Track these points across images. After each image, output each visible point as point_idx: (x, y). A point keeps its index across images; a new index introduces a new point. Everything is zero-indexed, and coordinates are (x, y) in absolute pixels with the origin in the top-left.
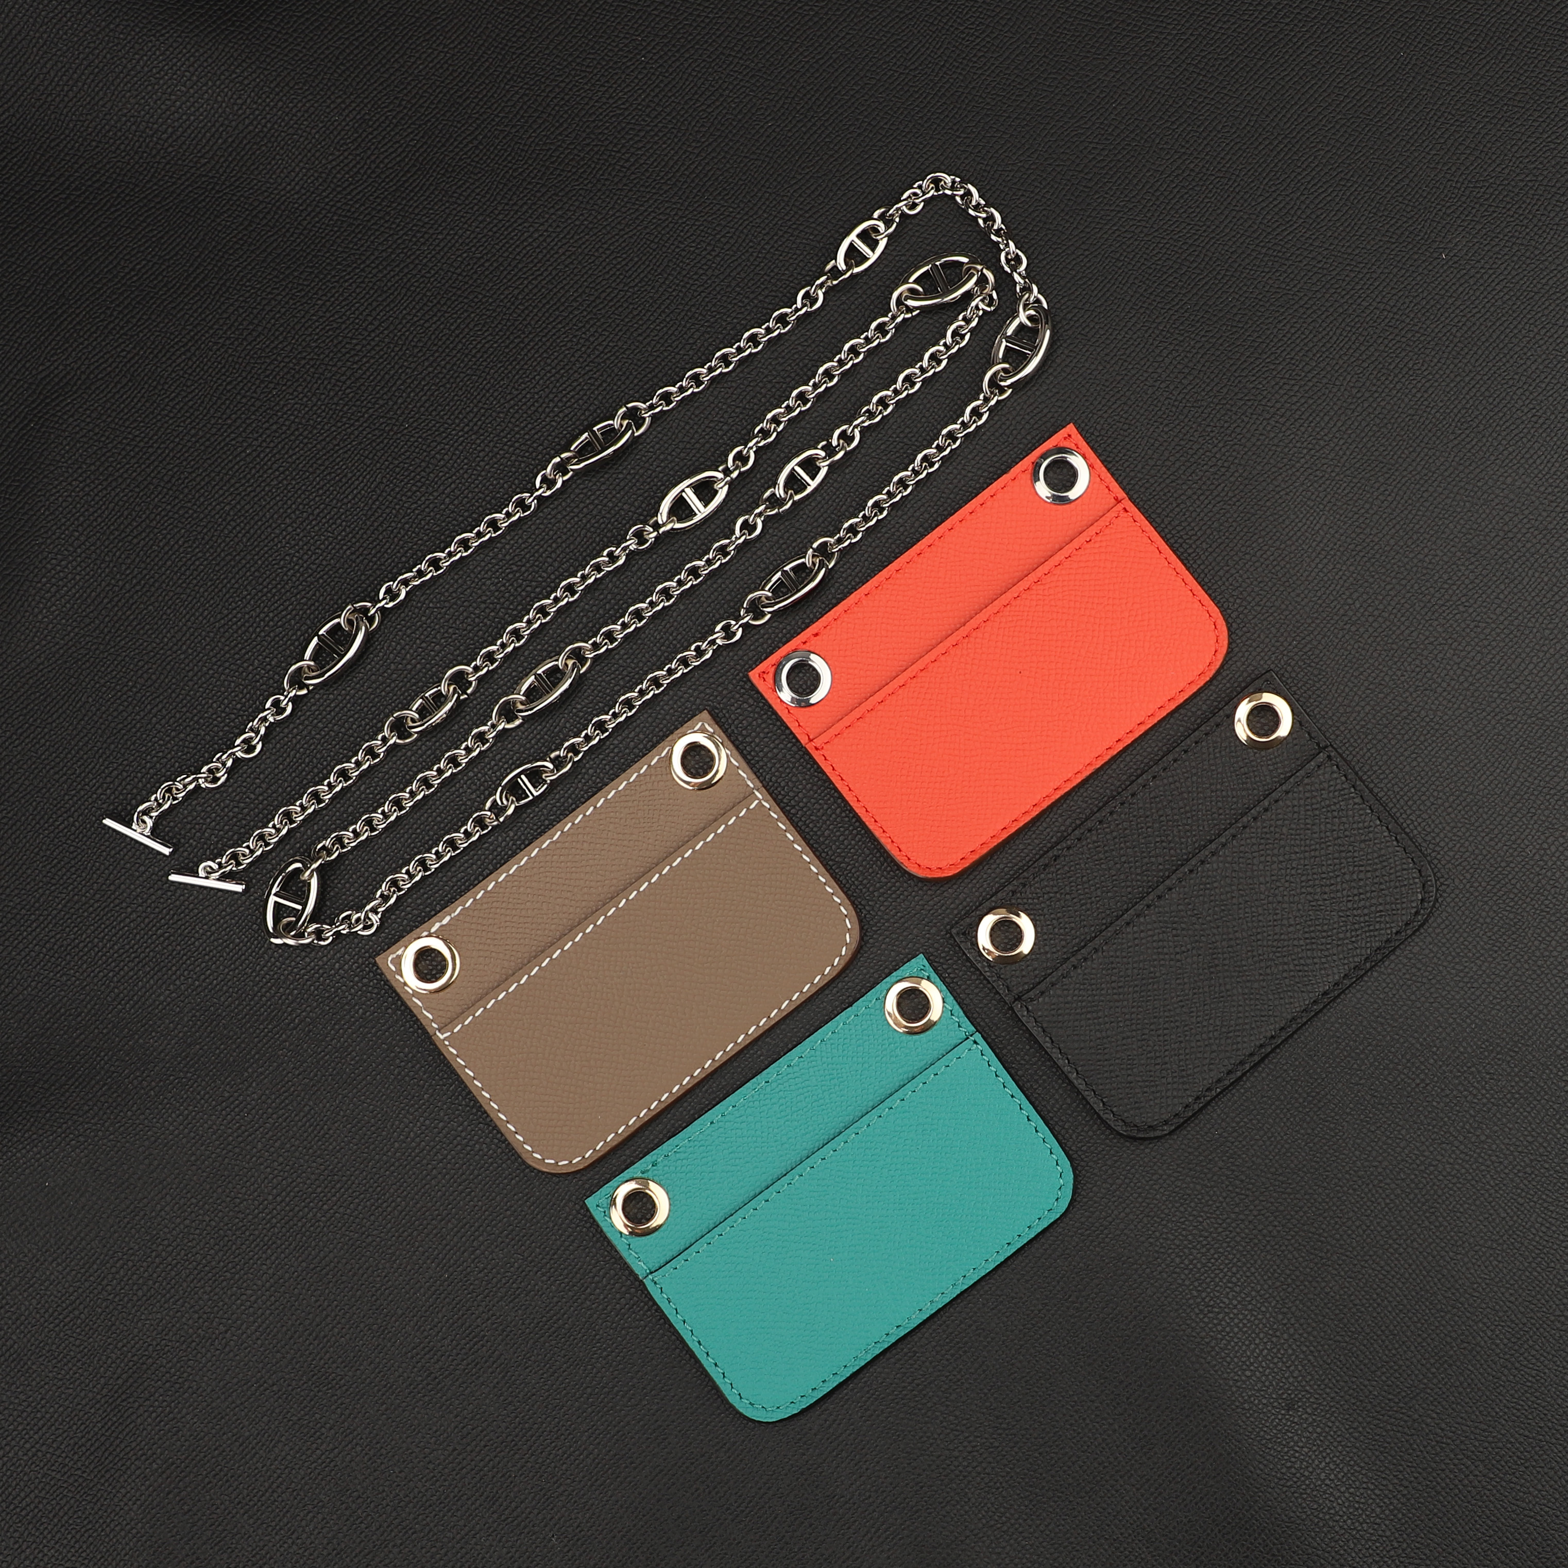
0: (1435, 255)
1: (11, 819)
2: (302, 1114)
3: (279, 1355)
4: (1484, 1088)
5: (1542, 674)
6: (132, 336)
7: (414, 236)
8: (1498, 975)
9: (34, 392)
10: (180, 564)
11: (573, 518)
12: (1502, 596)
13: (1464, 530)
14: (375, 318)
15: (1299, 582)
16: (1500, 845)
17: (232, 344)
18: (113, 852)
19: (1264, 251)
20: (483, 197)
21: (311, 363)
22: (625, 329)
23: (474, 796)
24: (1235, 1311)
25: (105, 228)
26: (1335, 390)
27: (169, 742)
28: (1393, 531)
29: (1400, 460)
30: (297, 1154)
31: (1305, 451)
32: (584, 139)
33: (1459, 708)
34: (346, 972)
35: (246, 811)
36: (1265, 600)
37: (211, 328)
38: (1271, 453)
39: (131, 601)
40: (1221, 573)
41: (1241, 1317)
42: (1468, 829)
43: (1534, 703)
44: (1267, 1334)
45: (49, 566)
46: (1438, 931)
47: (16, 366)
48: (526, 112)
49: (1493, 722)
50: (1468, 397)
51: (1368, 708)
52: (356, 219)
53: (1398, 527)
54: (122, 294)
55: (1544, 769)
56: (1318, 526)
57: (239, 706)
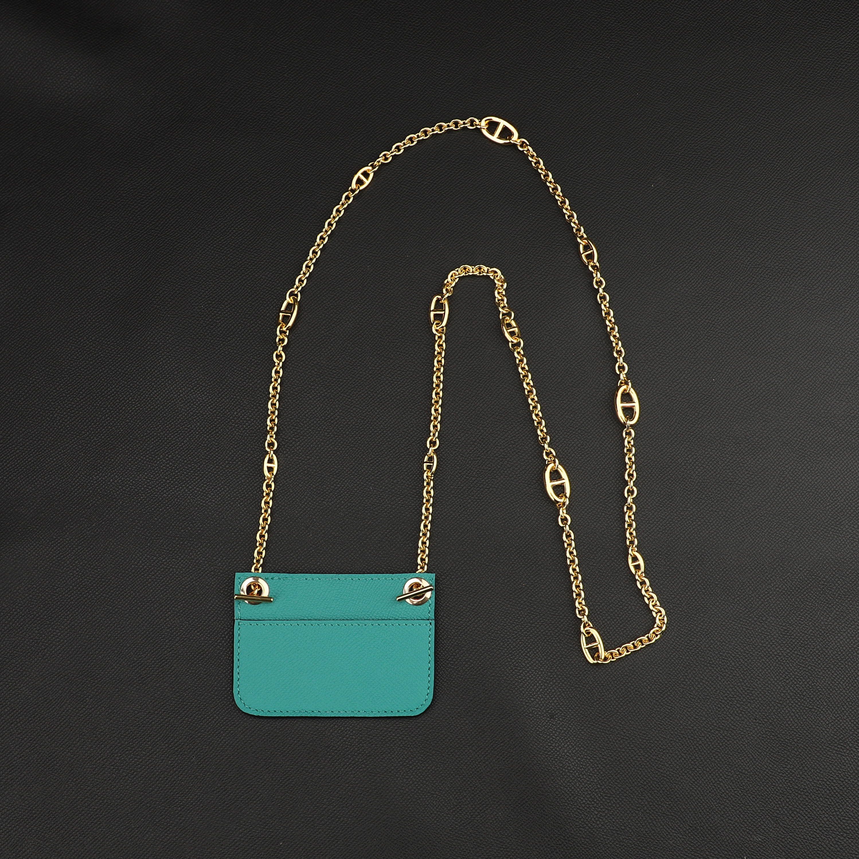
0: (649, 185)
2: (89, 549)
3: (69, 662)
4: (652, 571)
5: (689, 379)
7: (174, 149)
8: (662, 518)
10: (53, 291)
12: (672, 342)
13: (656, 311)
14: (153, 185)
15: (577, 330)
16: (665, 457)
17: (86, 192)
19: (569, 178)
20: (208, 133)
21: (122, 203)
22: (269, 196)
23: (182, 406)
24: (528, 670)
26: (599, 243)
27: (41, 372)
29: (628, 277)
30: (85, 567)
32: (257, 110)
34: (115, 483)
35: (75, 406)
36: (561, 337)
38: (567, 270)
39: (29, 307)
40: (541, 324)
41: (530, 672)
43: (685, 392)
44: (542, 681)
48: (231, 96)
49: (665, 400)
50: (661, 250)
52: (148, 140)
53: (625, 308)
55: (688, 423)
57: (75, 357)
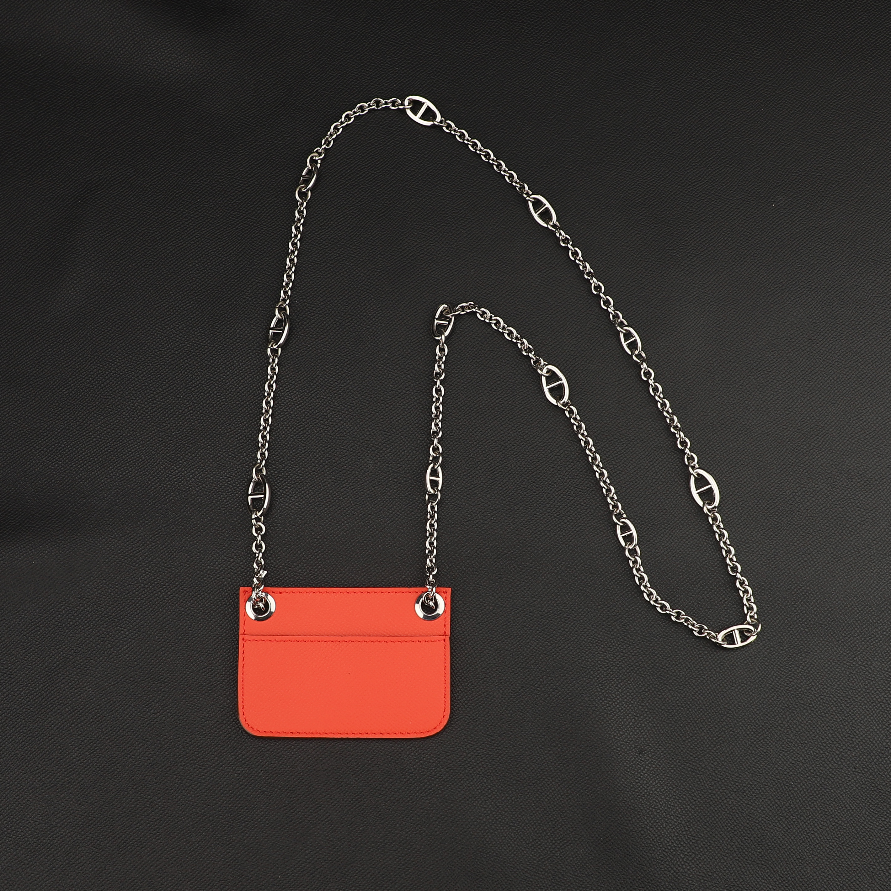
1: (41, 386)
6: (134, 166)
9: (83, 186)
11: (335, 277)
18: (89, 408)
25: (128, 115)
28: (736, 331)
31: (697, 288)
33: (759, 420)
37: (172, 167)
42: (758, 479)
45: (78, 268)
46: (739, 526)
47: (76, 173)
51: (715, 414)
54: (131, 146)
56: (699, 325)
